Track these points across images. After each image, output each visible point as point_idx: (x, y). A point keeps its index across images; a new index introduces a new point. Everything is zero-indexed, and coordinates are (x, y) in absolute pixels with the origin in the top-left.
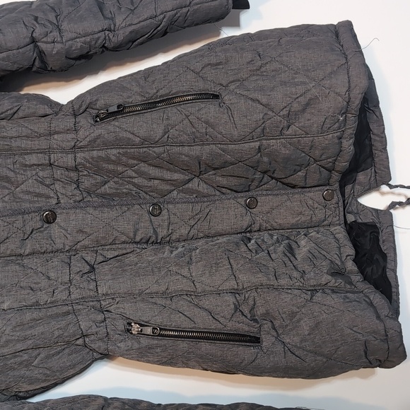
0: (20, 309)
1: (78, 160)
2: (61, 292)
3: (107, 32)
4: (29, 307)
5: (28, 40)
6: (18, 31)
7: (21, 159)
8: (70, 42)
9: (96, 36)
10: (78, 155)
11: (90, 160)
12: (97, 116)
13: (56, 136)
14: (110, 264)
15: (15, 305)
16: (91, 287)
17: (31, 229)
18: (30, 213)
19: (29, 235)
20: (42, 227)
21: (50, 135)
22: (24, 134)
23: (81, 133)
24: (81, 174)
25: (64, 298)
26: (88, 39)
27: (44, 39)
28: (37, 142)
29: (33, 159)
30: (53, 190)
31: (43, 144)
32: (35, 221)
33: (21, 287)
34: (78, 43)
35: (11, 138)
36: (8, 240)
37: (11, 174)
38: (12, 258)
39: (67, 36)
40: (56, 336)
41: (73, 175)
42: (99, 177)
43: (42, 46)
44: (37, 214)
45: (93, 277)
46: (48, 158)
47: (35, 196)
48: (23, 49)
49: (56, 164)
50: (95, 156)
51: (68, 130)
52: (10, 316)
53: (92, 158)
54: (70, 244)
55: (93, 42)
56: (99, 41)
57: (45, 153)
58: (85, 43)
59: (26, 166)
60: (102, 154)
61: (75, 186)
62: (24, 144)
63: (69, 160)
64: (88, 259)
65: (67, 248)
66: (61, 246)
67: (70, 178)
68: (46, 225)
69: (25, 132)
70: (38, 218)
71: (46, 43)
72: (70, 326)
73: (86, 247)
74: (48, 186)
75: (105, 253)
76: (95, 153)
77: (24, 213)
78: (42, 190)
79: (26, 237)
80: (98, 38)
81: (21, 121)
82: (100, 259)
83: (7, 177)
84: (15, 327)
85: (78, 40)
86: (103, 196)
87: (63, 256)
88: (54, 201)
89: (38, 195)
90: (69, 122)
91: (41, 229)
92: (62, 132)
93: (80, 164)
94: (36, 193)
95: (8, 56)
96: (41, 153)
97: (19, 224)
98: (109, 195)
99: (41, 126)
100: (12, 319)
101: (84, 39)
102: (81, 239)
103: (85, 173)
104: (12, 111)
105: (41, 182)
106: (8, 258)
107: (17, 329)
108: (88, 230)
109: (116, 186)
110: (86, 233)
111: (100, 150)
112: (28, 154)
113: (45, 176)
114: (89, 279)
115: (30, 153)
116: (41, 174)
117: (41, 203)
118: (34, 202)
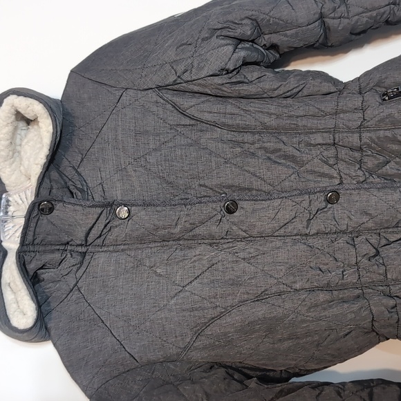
0: (312, 290)
1: (365, 140)
2: (352, 274)
3: (392, 6)
4: (321, 289)
5: (317, 16)
6: (308, 8)
7: (307, 138)
8: (357, 17)
9: (382, 10)
10: (363, 135)
11: (376, 140)
12: (384, 95)
13: (342, 115)
14: (394, 248)
15: (307, 286)
16: (381, 272)
17: (316, 209)
18: (316, 193)
19: (314, 215)
20: (326, 207)
21: (336, 113)
22: (311, 113)
23: (369, 113)
24: (364, 154)
25: (355, 281)
26: (374, 13)
27: (332, 15)
28: (323, 122)
29: (318, 139)
30: (336, 170)
31: (330, 123)
32: (319, 201)
33: (311, 267)
34: (364, 19)
35: (297, 117)
36: (295, 220)
37: (297, 154)
38: (297, 237)
39: (354, 10)
40: (348, 319)
41: (357, 155)
42: (382, 158)
43: (328, 21)
44: (322, 194)
45: (381, 261)
46: (332, 137)
47: (319, 176)
48: (312, 26)
49: (341, 144)
50: (381, 136)
51: (356, 109)
52: (304, 296)
53: (378, 138)
54: (354, 226)
55: (379, 17)
56: (385, 16)
57: (330, 132)
58: (371, 18)
59: (311, 145)
60: (388, 134)
61: (358, 166)
62: (311, 123)
63: (354, 139)
64: (373, 241)
65: (350, 229)
66: (344, 227)
67: (354, 158)
68: (329, 206)
69: (312, 110)
70: (323, 199)
71: (334, 18)
72: (362, 310)
73: (369, 230)
74: (331, 166)
75: (388, 236)
76: (381, 133)
77: (309, 193)
78: (326, 169)
79: (311, 217)
80: (384, 13)
81: (306, 99)
82: (384, 242)
83: (293, 156)
84: (310, 308)
85: (364, 15)
86: (384, 177)
87: (346, 238)
88: (337, 181)
89: (323, 175)
90: (357, 101)
91: (325, 210)
92: (349, 112)
93: (365, 143)
94: (320, 173)
95: (297, 33)
96: (326, 132)
97: (306, 204)
98: (390, 175)
99: (329, 105)
100: (307, 300)
101: (370, 13)
102: (365, 220)
103: (370, 153)
104: (297, 90)
105: (324, 162)
106: (294, 238)
107: (312, 310)
108: (372, 212)
109: (397, 167)
110: (370, 215)
111: (386, 130)
112: (313, 133)
113: (330, 156)
114: (377, 263)
115: (315, 132)
116: (325, 153)
117: (325, 183)
118: (319, 182)
